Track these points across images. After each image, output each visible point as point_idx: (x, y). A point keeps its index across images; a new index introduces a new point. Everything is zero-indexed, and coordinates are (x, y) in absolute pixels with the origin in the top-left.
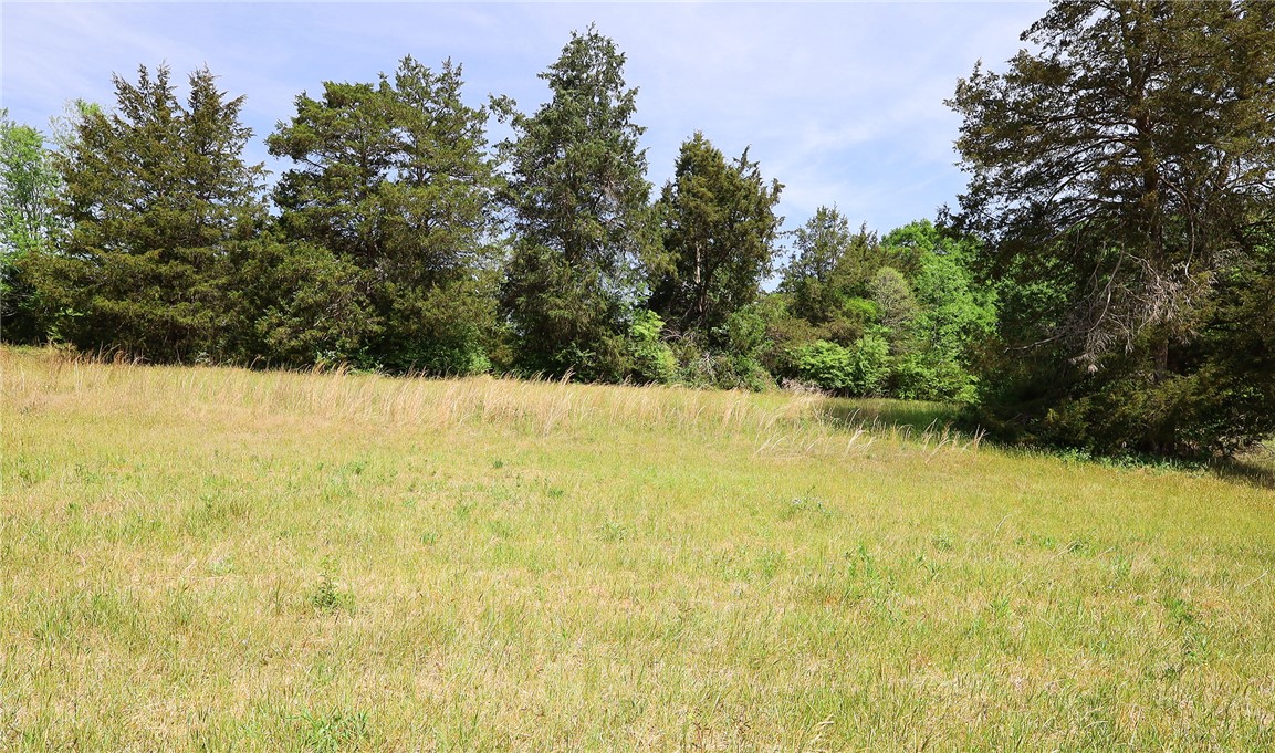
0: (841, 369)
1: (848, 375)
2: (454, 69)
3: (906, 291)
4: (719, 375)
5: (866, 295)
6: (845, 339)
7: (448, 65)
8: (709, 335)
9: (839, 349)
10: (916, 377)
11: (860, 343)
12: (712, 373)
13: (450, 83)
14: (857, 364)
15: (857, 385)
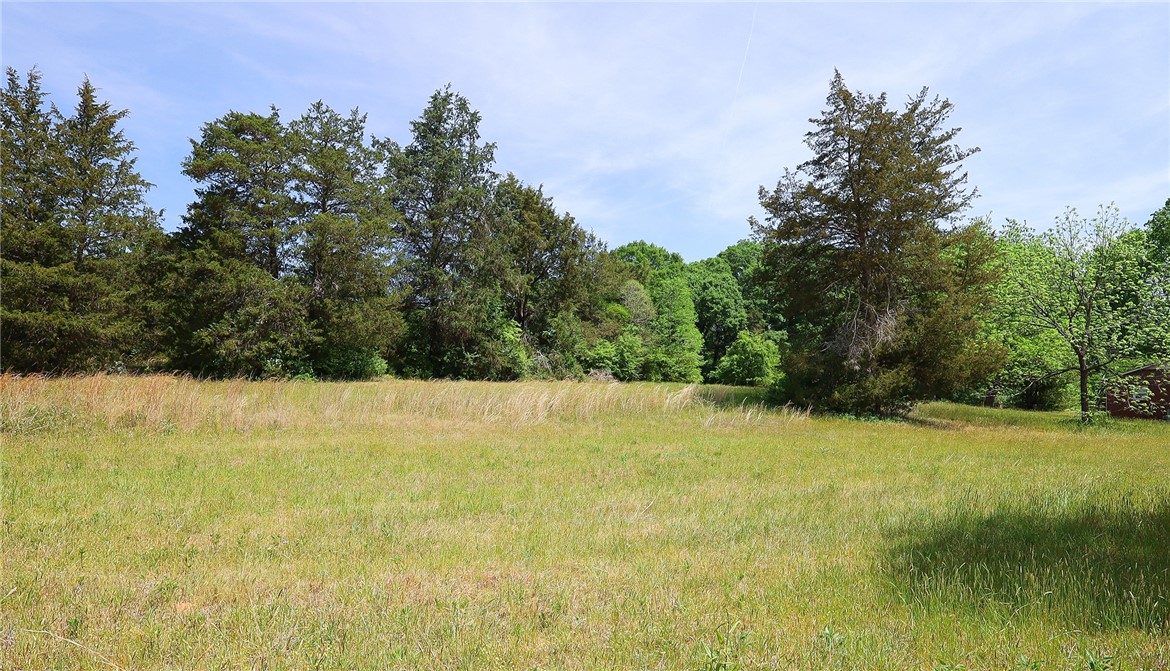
0: (610, 359)
1: (614, 363)
2: (360, 117)
3: (648, 298)
4: (554, 368)
5: (619, 301)
6: (612, 338)
7: (355, 113)
8: (539, 337)
9: (607, 343)
10: (661, 365)
11: (621, 338)
12: (548, 367)
13: (355, 127)
14: (622, 355)
15: (623, 371)
